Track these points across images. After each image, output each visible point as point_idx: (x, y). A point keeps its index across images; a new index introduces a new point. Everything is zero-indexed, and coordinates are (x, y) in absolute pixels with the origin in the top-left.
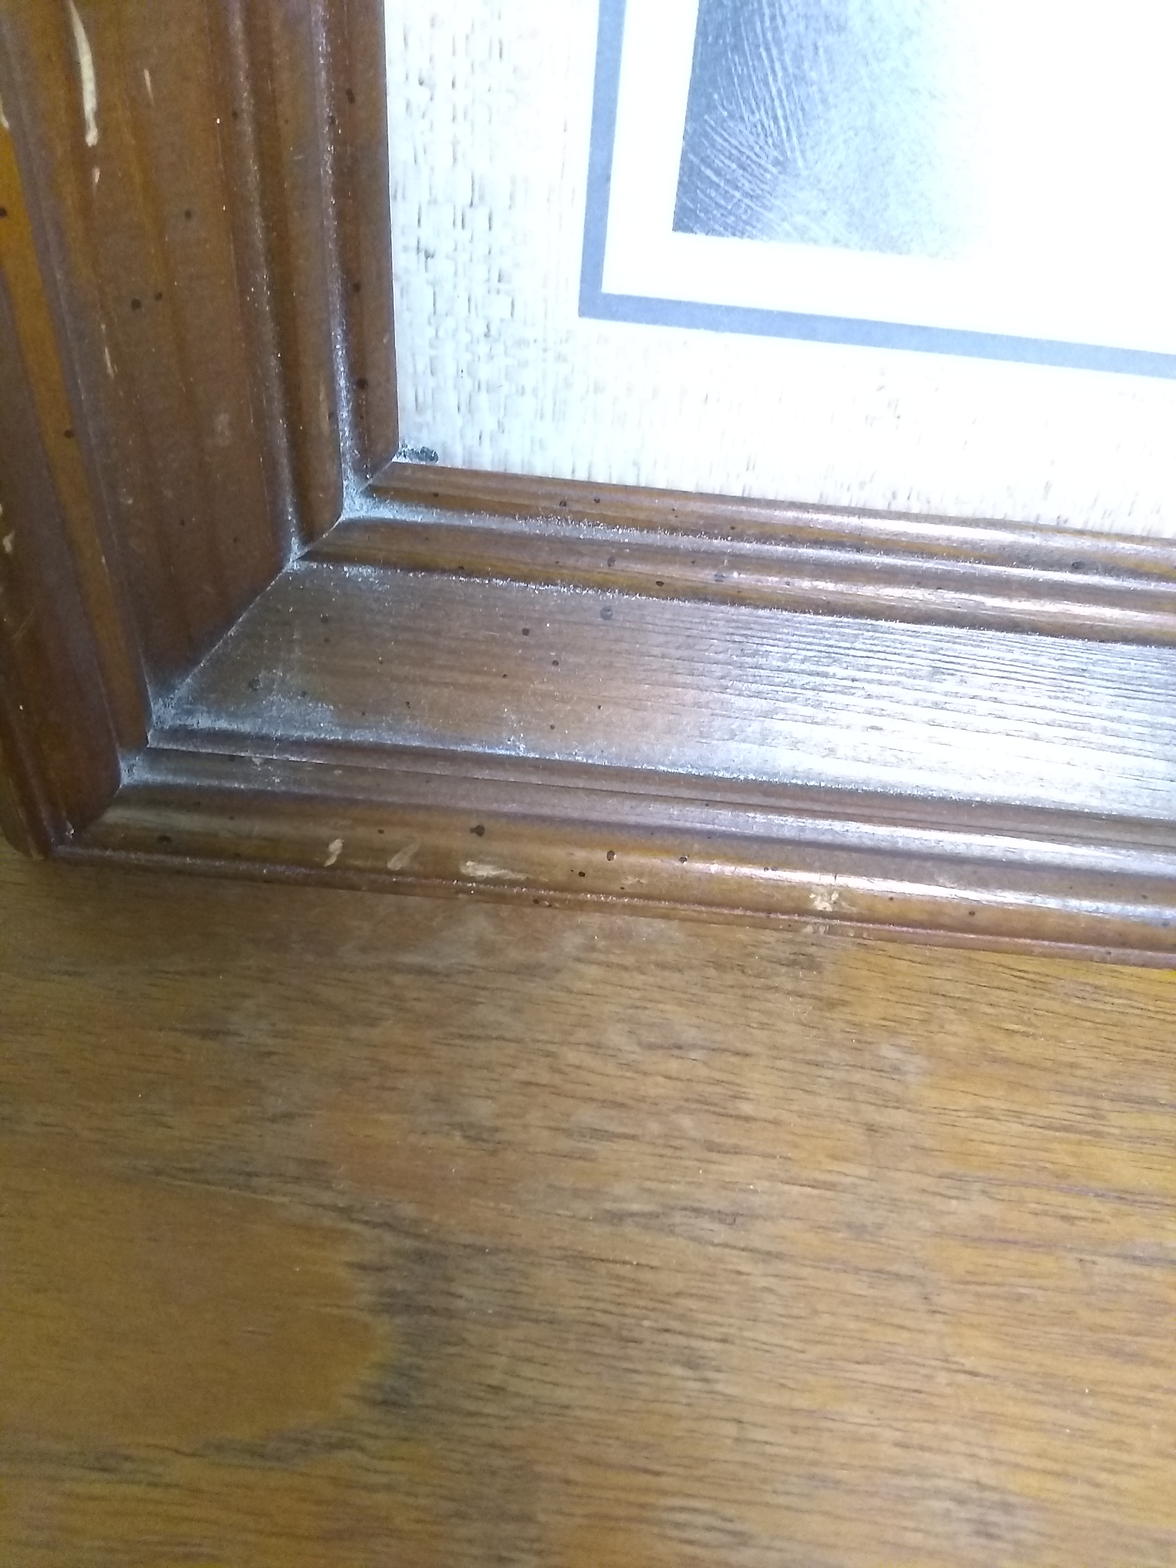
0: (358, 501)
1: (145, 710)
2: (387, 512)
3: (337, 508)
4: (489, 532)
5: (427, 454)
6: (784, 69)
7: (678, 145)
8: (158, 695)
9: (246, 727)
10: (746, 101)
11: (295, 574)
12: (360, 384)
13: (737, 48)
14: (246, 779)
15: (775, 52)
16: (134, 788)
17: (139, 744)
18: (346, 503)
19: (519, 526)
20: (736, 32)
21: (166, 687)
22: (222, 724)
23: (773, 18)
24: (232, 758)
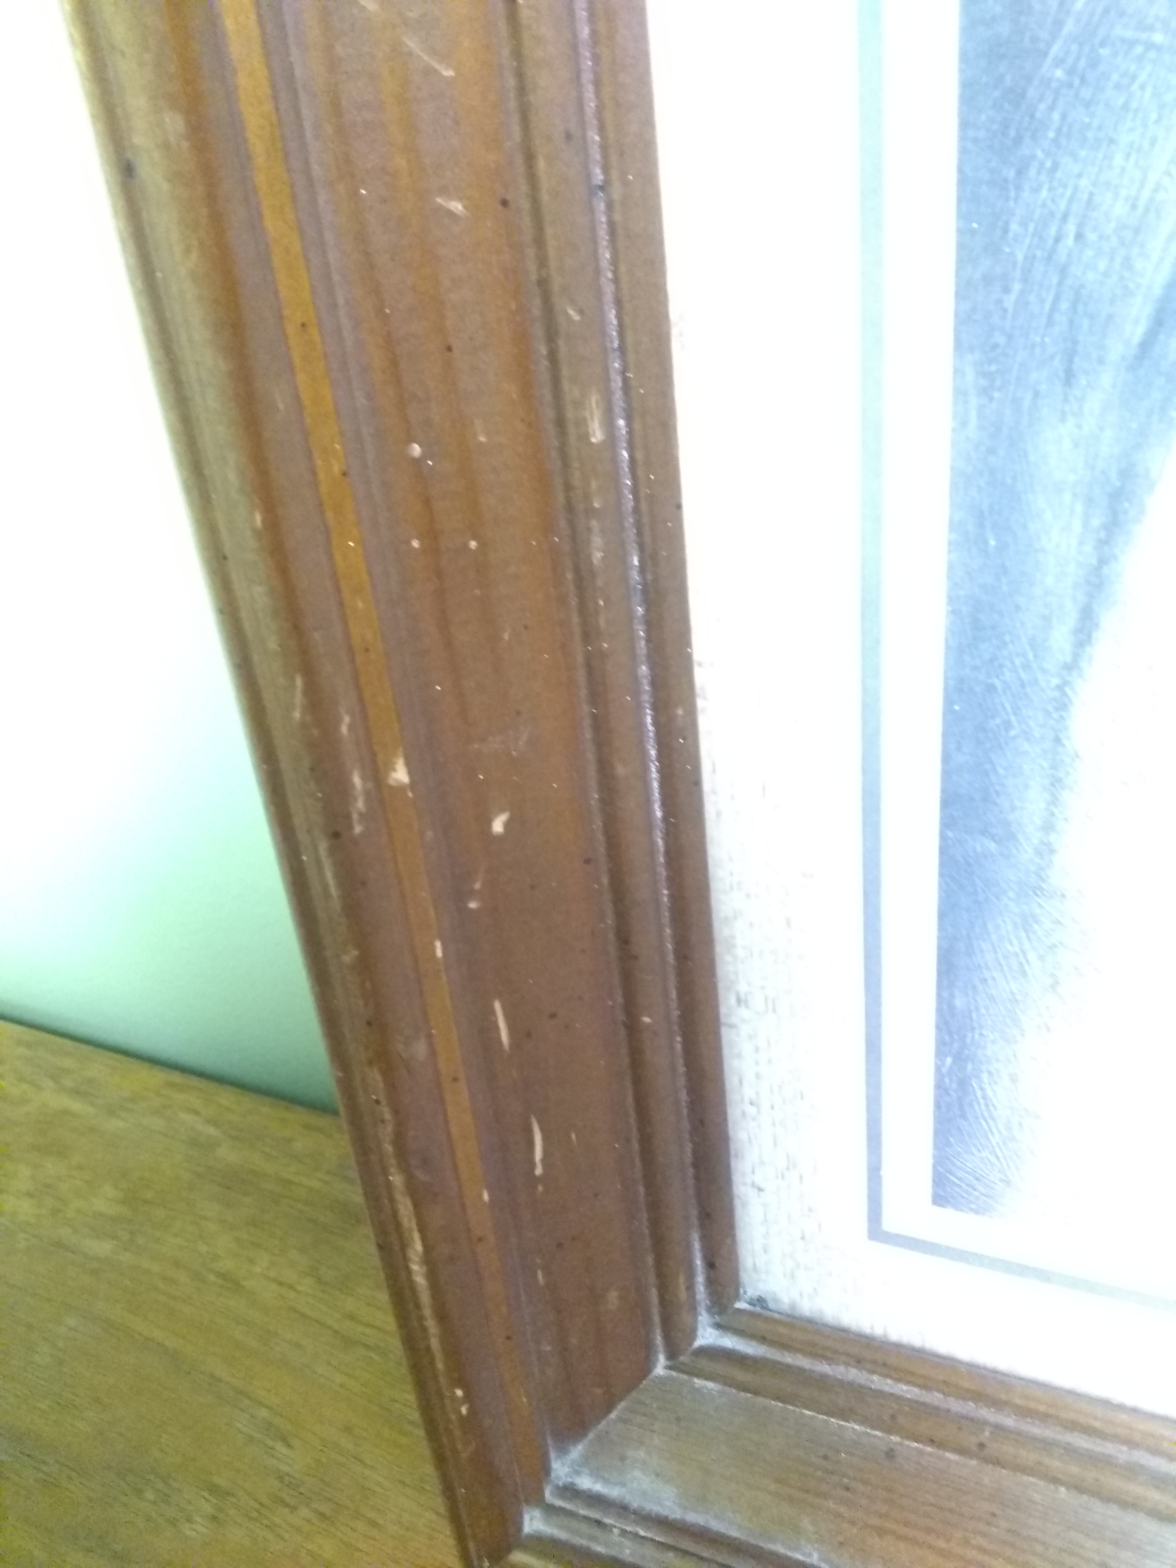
0: (710, 1330)
1: (546, 1470)
2: (729, 1342)
3: (692, 1334)
4: (801, 1370)
5: (760, 1301)
6: (1000, 1132)
7: (930, 1162)
8: (558, 1457)
9: (613, 1492)
10: (975, 1146)
11: (660, 1377)
12: (710, 1265)
13: (963, 1116)
14: (606, 1544)
15: (991, 1122)
16: (530, 1537)
17: (538, 1500)
18: (700, 1332)
19: (824, 1368)
20: (961, 1107)
21: (563, 1451)
22: (598, 1487)
23: (987, 1105)
24: (598, 1523)
